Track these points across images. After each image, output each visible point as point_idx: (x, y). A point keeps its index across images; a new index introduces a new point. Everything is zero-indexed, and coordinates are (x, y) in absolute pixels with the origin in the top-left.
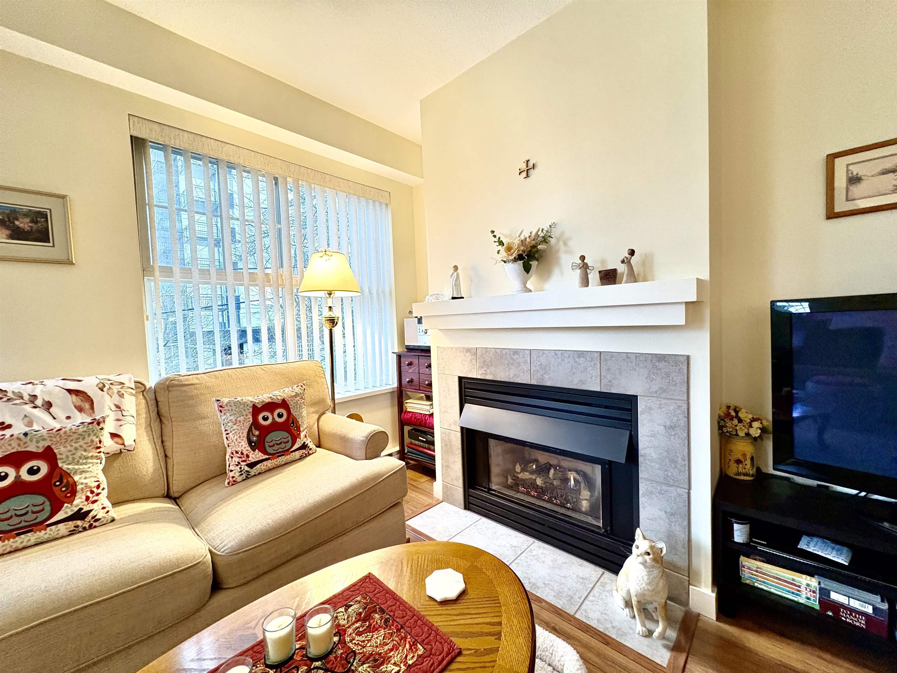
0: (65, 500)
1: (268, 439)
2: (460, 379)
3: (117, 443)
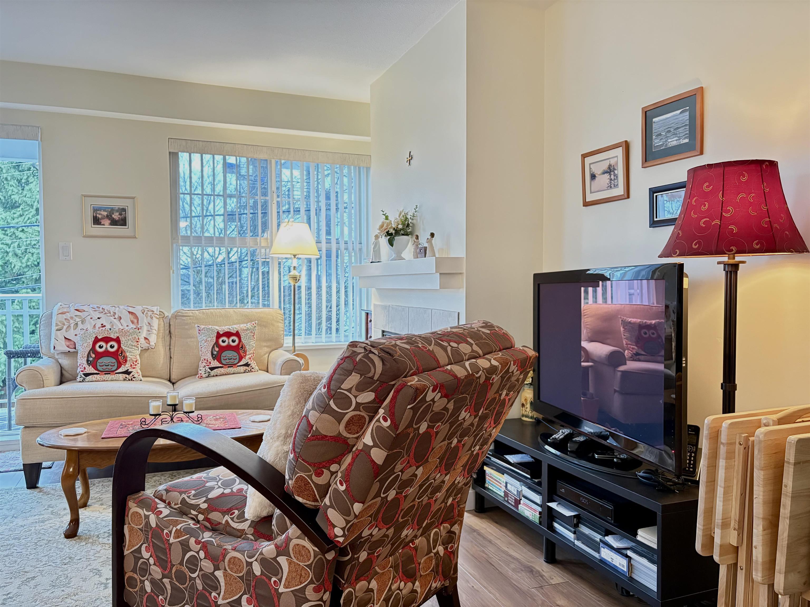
2: (383, 332)
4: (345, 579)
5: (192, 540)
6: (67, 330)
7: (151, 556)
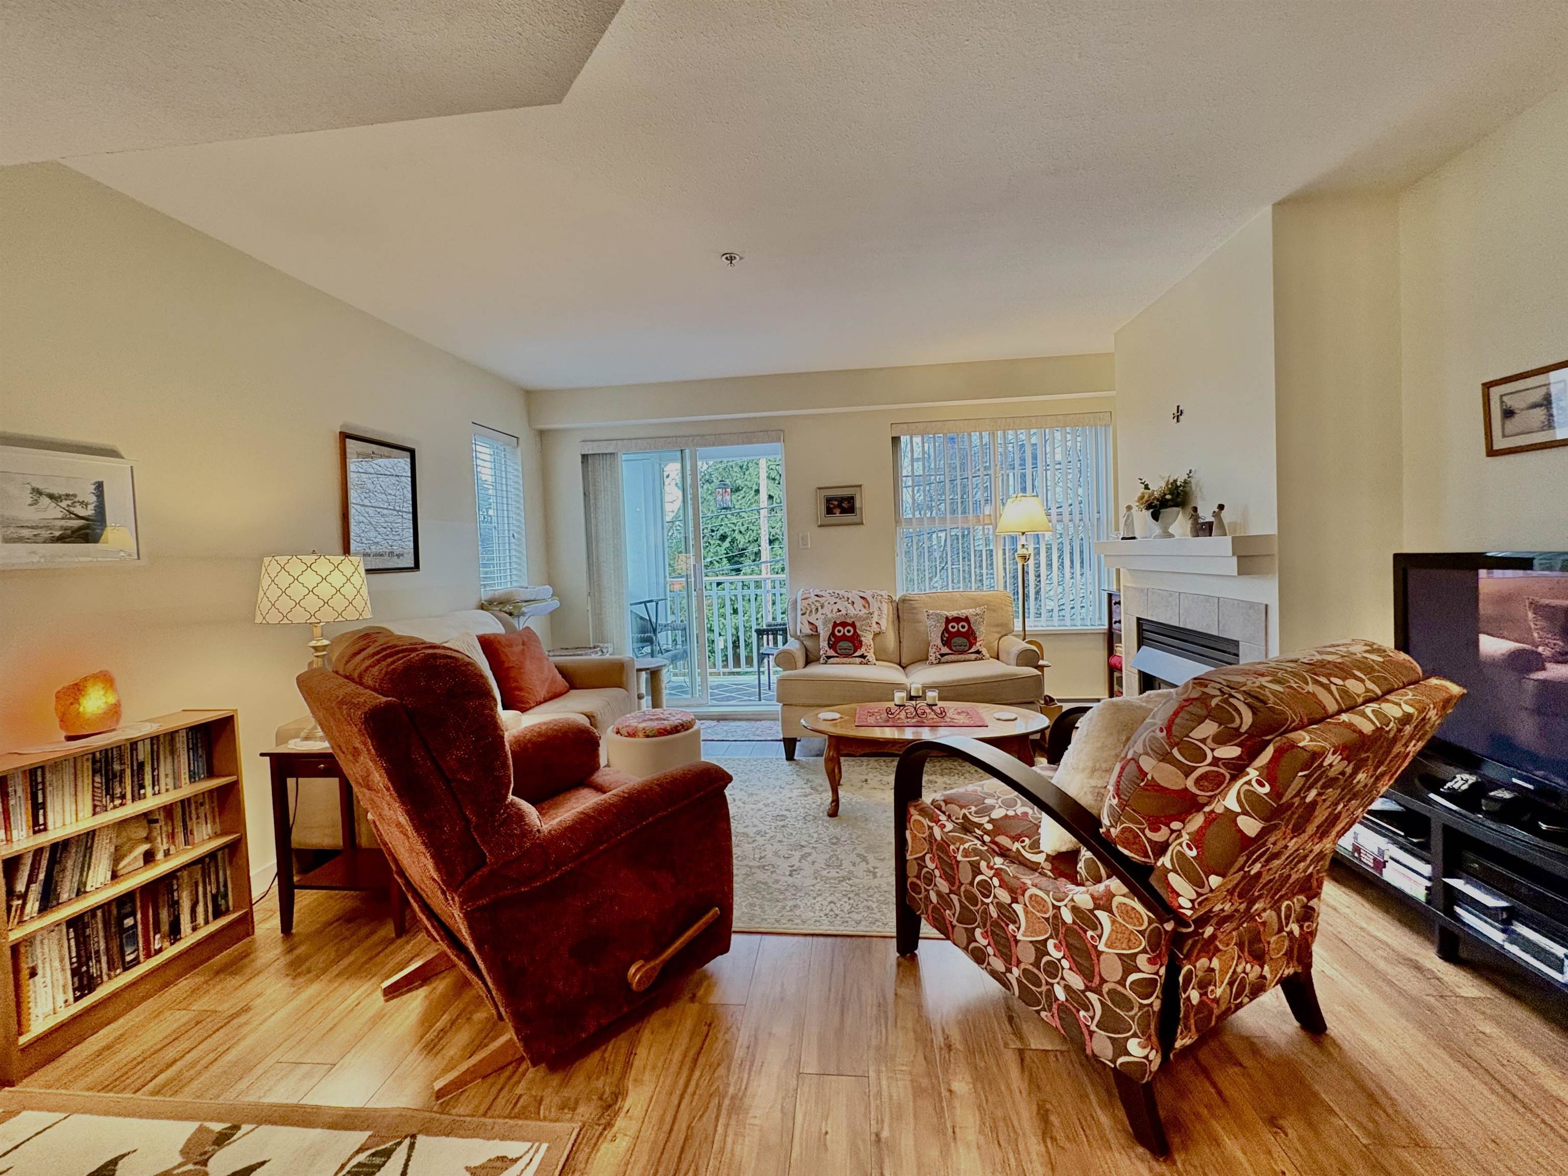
0: (859, 648)
2: (1139, 620)
3: (879, 628)
4: (1185, 951)
5: (983, 864)
6: (810, 615)
7: (936, 868)
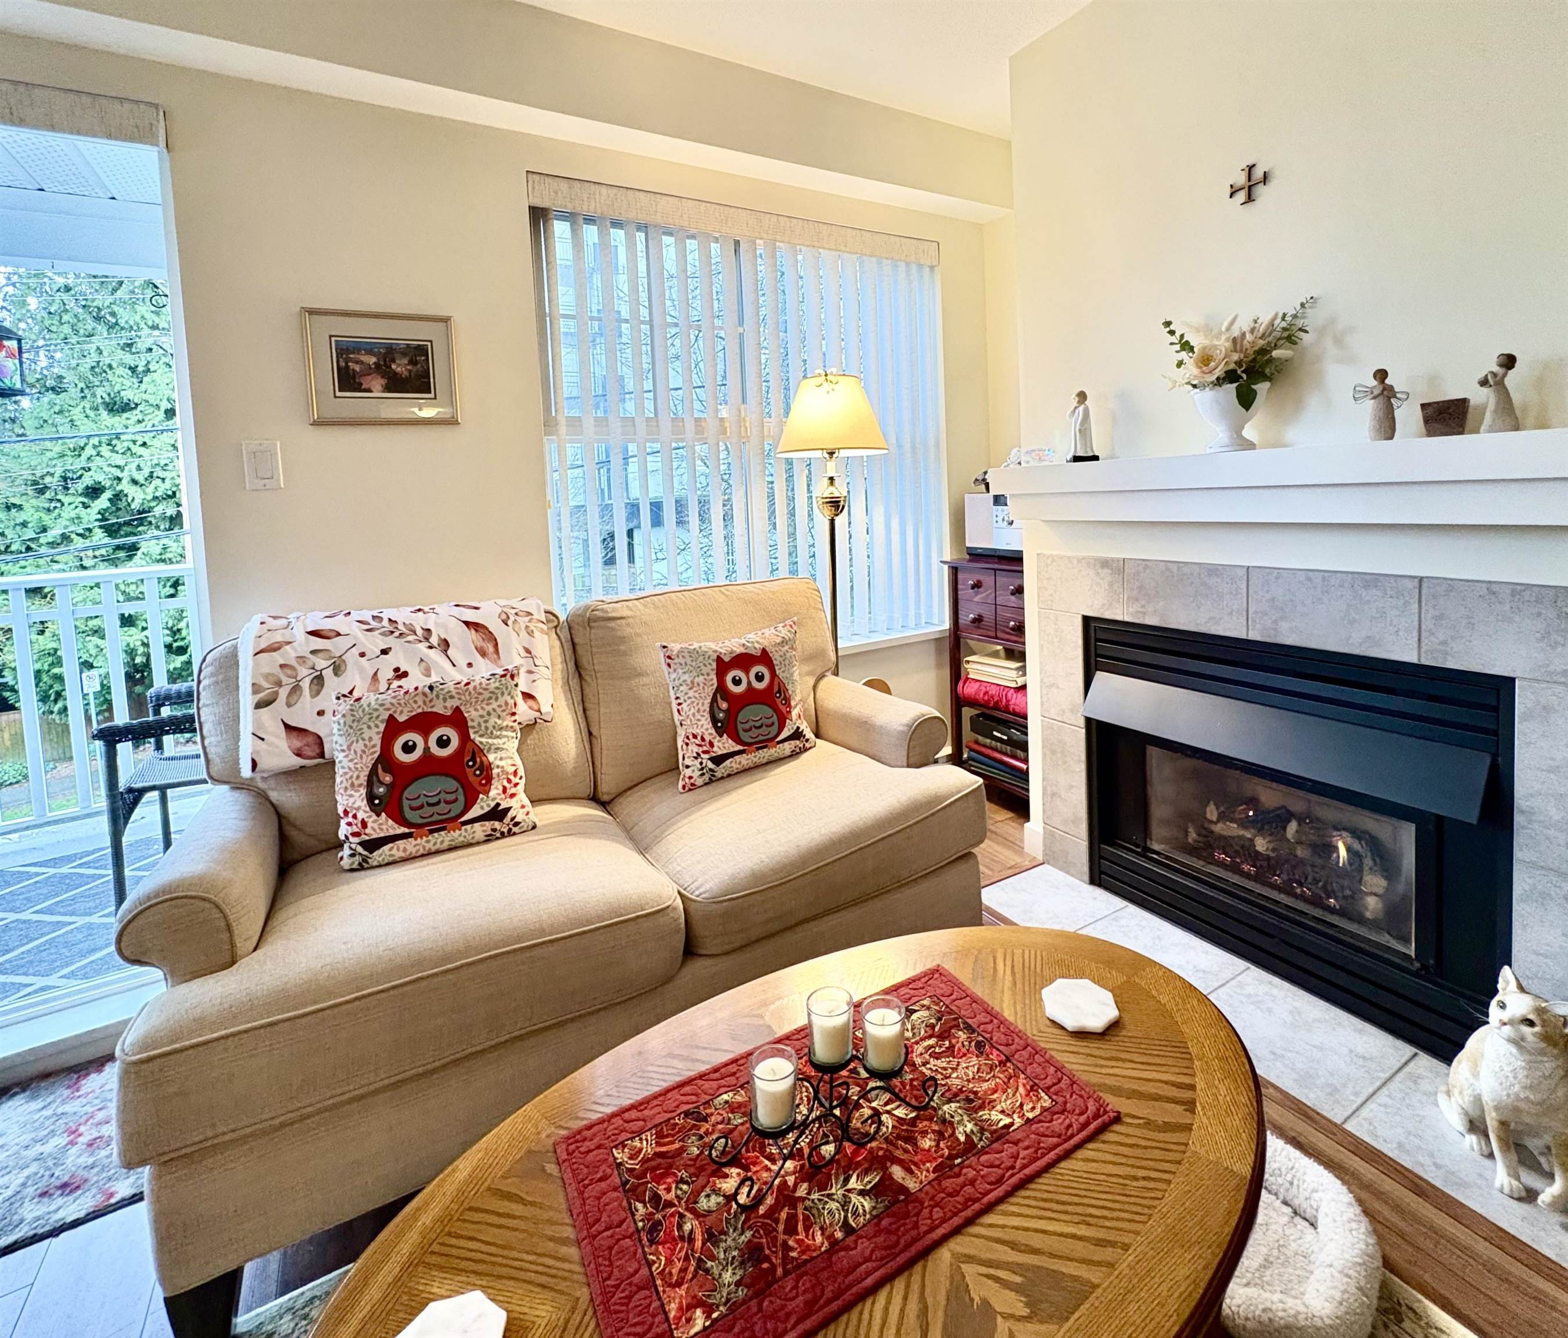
0: (479, 788)
1: (741, 717)
2: (1087, 620)
3: (531, 708)
6: (292, 701)
